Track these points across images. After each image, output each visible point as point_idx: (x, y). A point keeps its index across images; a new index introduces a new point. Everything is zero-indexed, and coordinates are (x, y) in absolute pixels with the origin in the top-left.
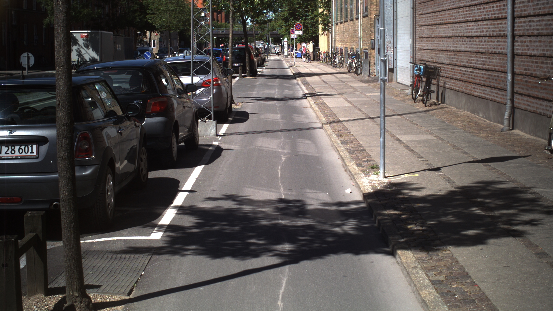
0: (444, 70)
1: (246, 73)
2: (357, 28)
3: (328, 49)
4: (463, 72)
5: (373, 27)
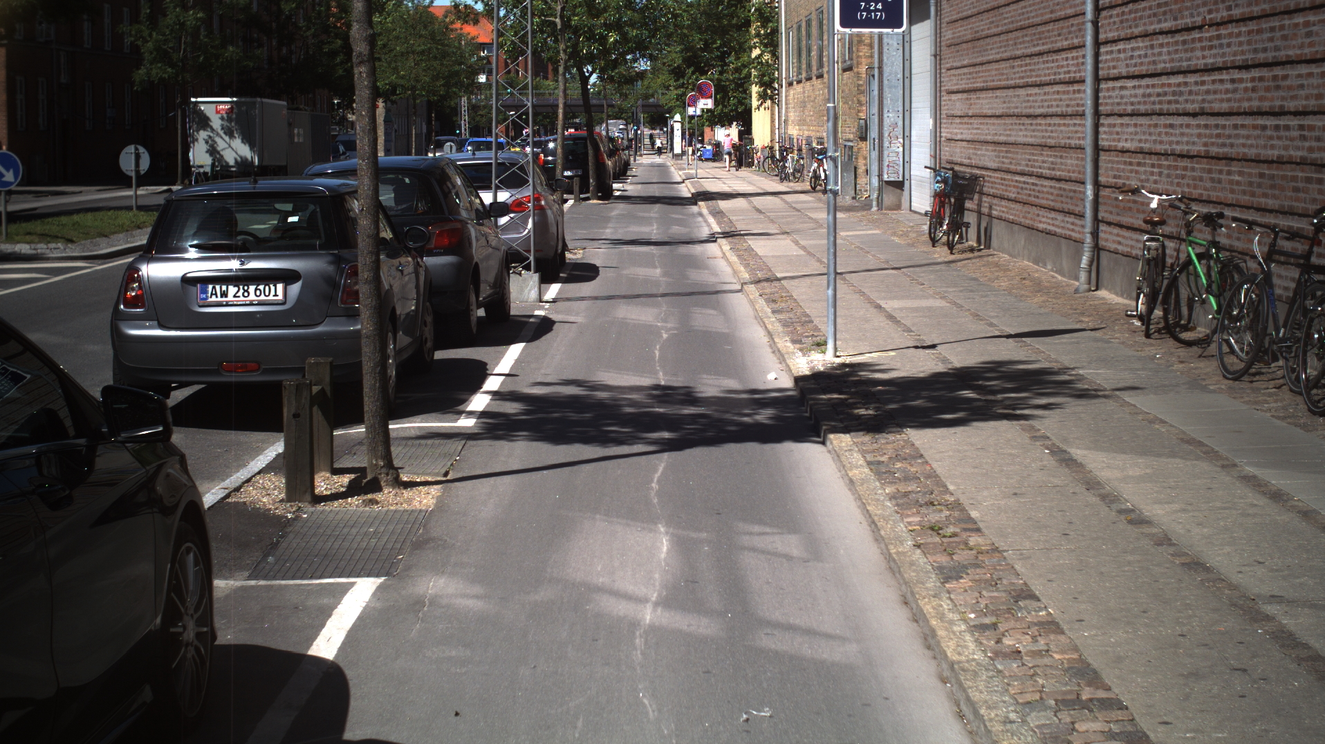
0: (989, 182)
1: (587, 192)
4: (1021, 185)
5: (863, 92)
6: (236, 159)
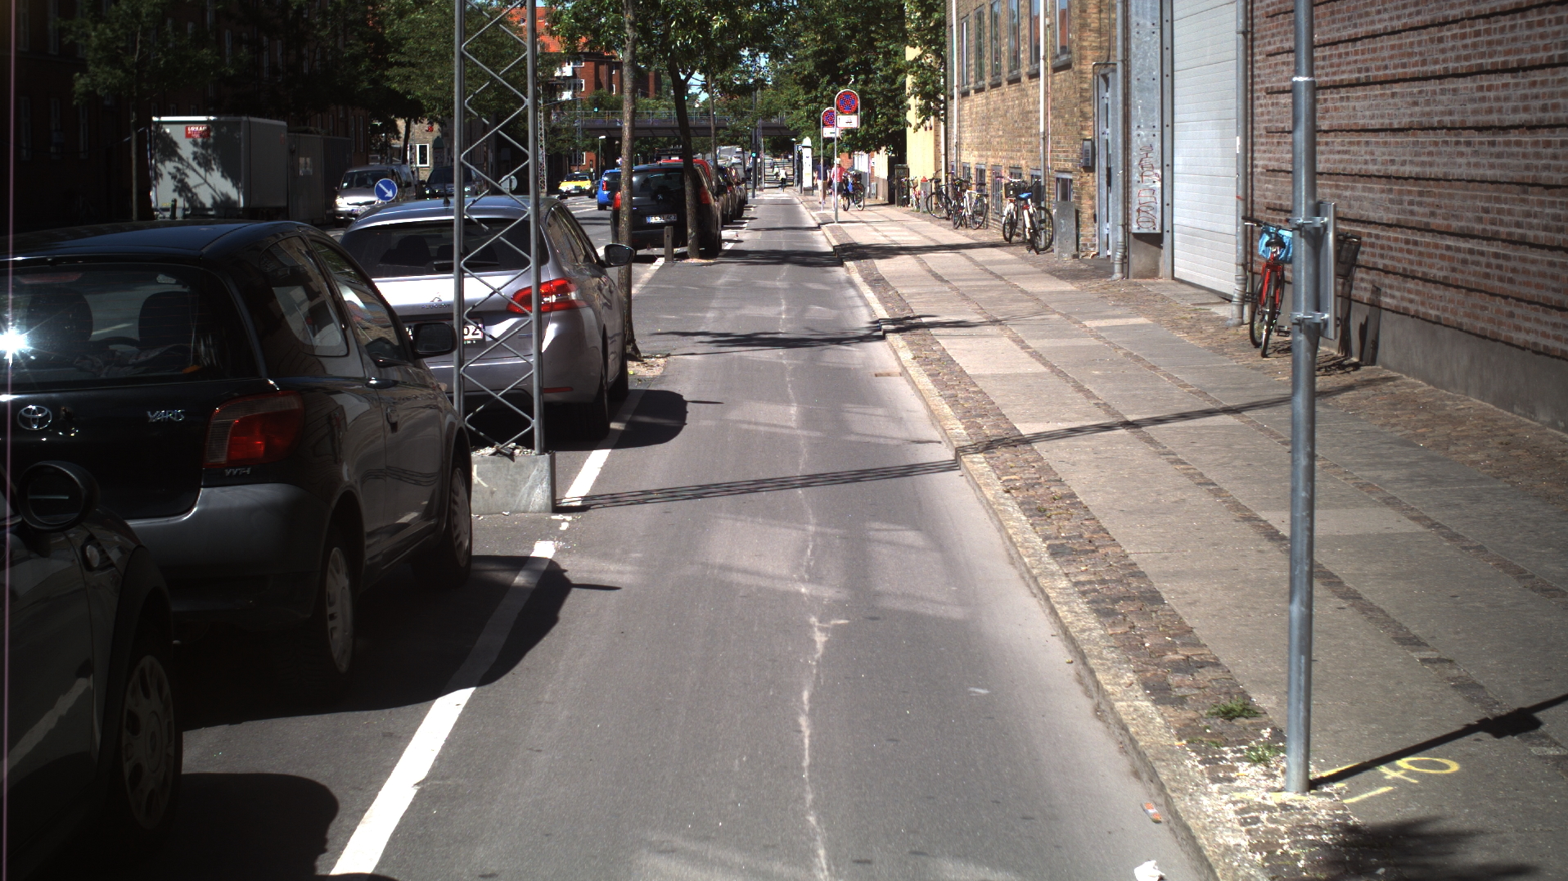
1: (684, 244)
2: (1034, 103)
3: (938, 171)
5: (1089, 100)
6: (214, 198)
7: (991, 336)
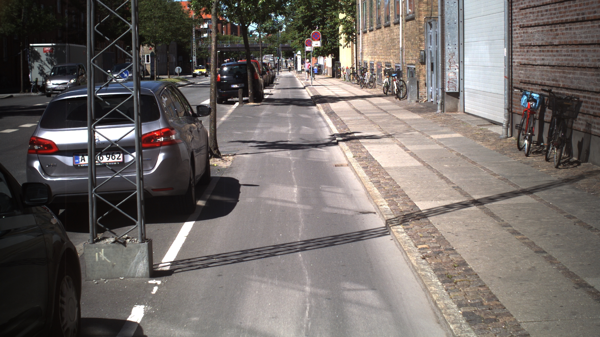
2: (397, 35)
3: (353, 64)
5: (423, 33)
7: (389, 143)
